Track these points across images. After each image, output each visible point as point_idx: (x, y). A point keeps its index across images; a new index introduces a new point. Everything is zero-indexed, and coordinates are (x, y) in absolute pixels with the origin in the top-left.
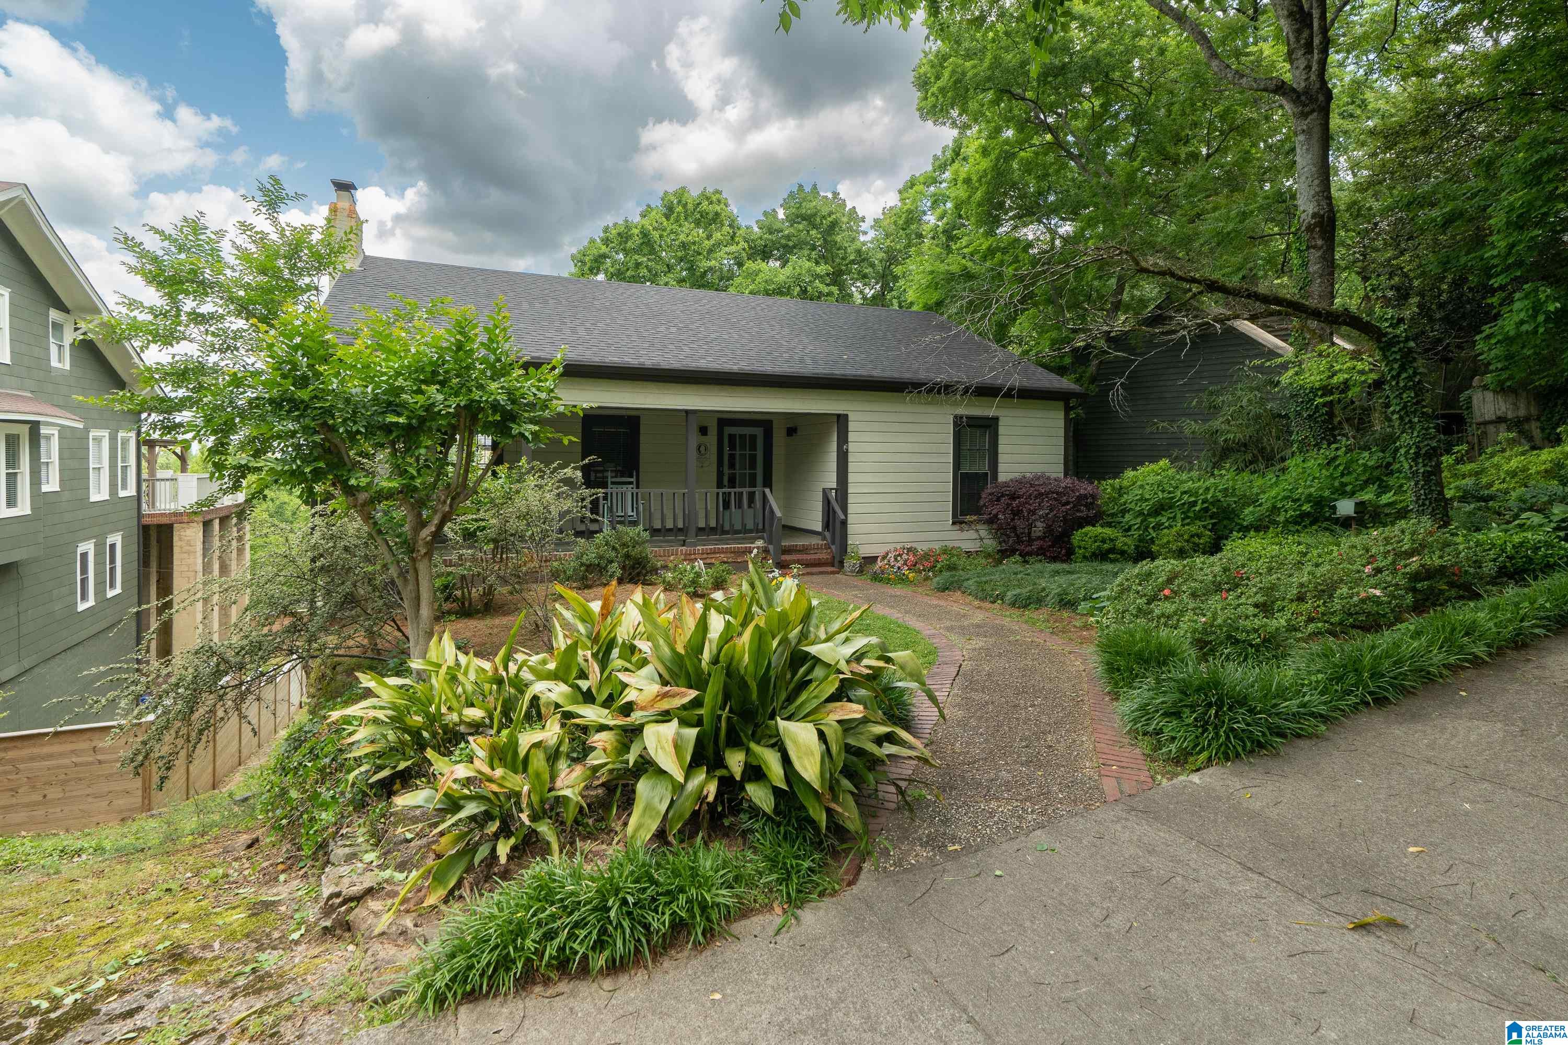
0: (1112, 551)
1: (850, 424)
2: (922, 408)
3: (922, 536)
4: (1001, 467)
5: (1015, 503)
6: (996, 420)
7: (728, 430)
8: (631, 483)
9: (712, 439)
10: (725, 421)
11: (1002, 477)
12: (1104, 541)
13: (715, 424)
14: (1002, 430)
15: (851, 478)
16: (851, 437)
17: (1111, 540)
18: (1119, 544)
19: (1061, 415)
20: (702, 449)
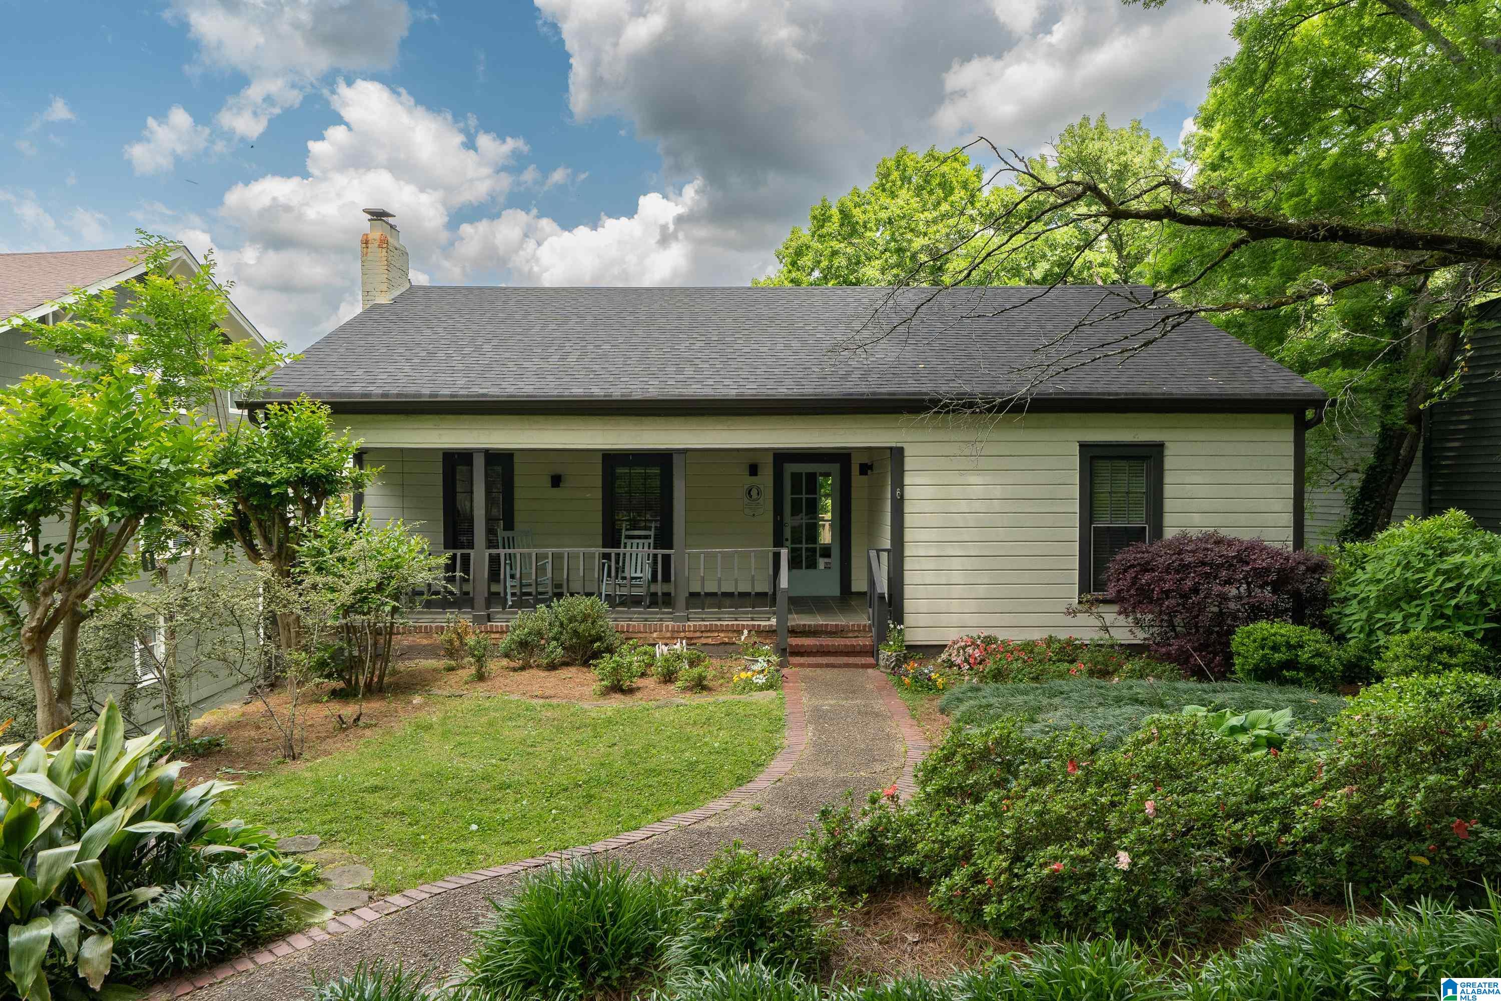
0: (1291, 664)
1: (907, 460)
2: (1021, 434)
3: (1007, 619)
4: (1169, 519)
5: (1145, 579)
6: (1159, 447)
7: (791, 468)
8: (647, 537)
9: (766, 478)
10: (782, 457)
11: (1170, 533)
12: (1275, 648)
13: (770, 459)
14: (1169, 462)
15: (908, 535)
16: (908, 479)
17: (1289, 646)
18: (1304, 656)
19: (1289, 435)
20: (754, 493)
